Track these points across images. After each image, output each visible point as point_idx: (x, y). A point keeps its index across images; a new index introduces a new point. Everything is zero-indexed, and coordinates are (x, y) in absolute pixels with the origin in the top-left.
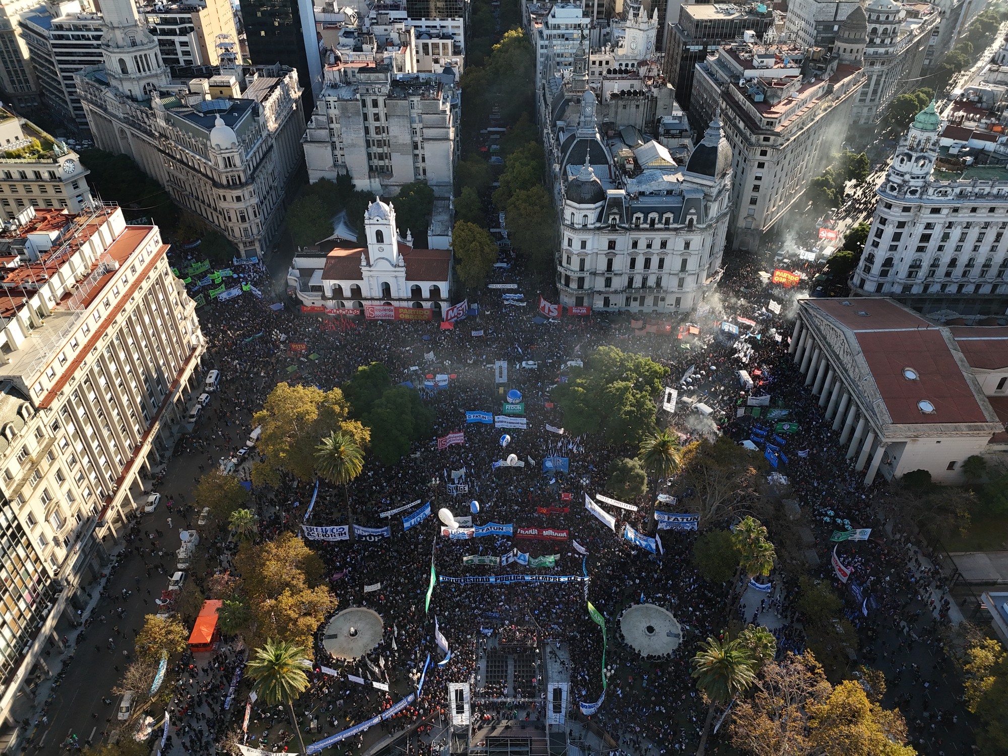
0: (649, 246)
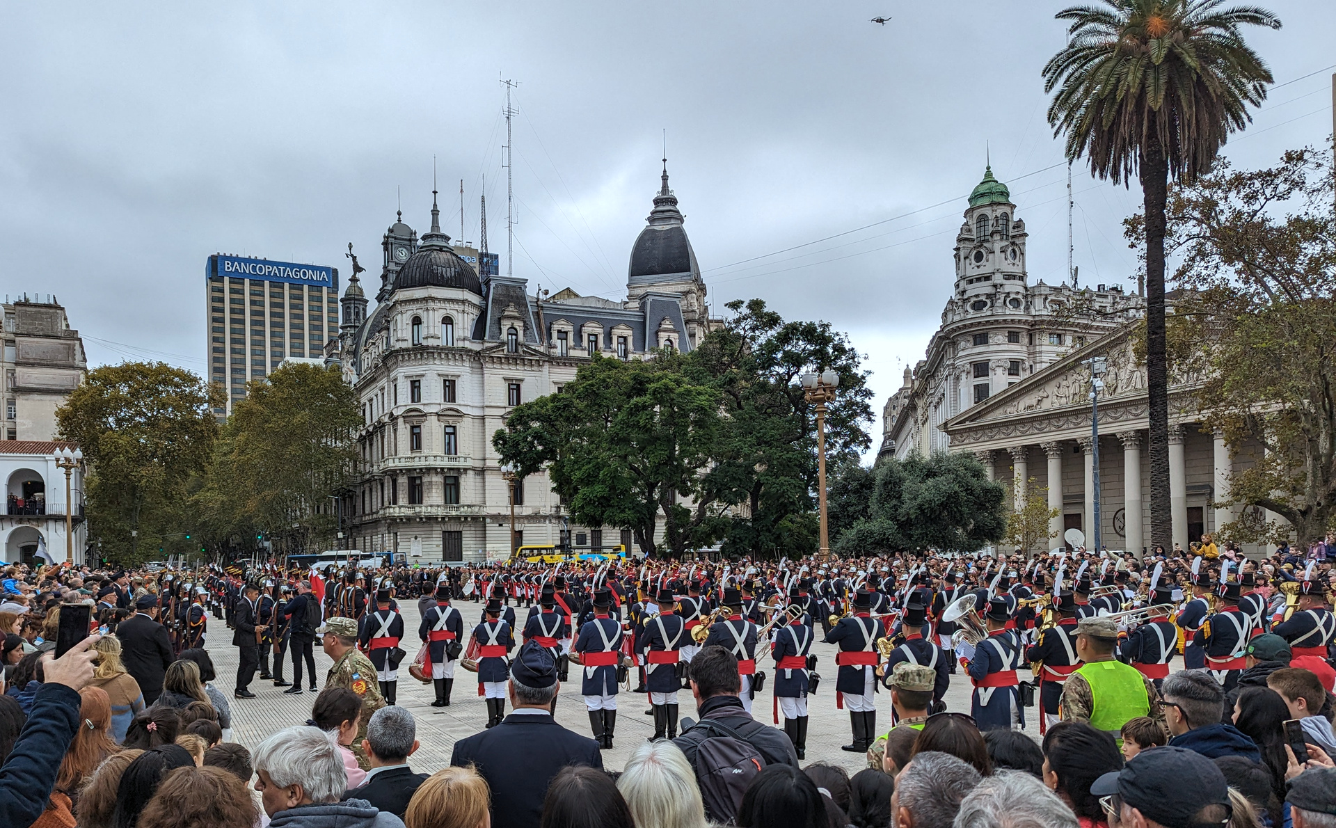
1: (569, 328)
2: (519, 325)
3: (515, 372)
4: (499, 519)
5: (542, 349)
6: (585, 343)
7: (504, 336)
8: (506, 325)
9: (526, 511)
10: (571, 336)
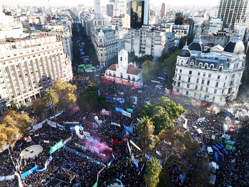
0: (204, 75)
1: (202, 63)
2: (193, 63)
3: (191, 70)
4: (185, 89)
5: (196, 67)
6: (205, 66)
7: (190, 64)
8: (191, 62)
9: (189, 89)
10: (202, 65)
